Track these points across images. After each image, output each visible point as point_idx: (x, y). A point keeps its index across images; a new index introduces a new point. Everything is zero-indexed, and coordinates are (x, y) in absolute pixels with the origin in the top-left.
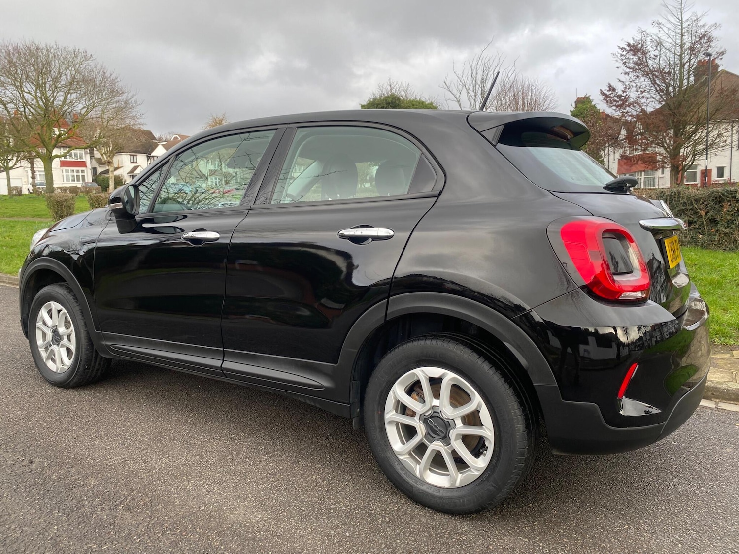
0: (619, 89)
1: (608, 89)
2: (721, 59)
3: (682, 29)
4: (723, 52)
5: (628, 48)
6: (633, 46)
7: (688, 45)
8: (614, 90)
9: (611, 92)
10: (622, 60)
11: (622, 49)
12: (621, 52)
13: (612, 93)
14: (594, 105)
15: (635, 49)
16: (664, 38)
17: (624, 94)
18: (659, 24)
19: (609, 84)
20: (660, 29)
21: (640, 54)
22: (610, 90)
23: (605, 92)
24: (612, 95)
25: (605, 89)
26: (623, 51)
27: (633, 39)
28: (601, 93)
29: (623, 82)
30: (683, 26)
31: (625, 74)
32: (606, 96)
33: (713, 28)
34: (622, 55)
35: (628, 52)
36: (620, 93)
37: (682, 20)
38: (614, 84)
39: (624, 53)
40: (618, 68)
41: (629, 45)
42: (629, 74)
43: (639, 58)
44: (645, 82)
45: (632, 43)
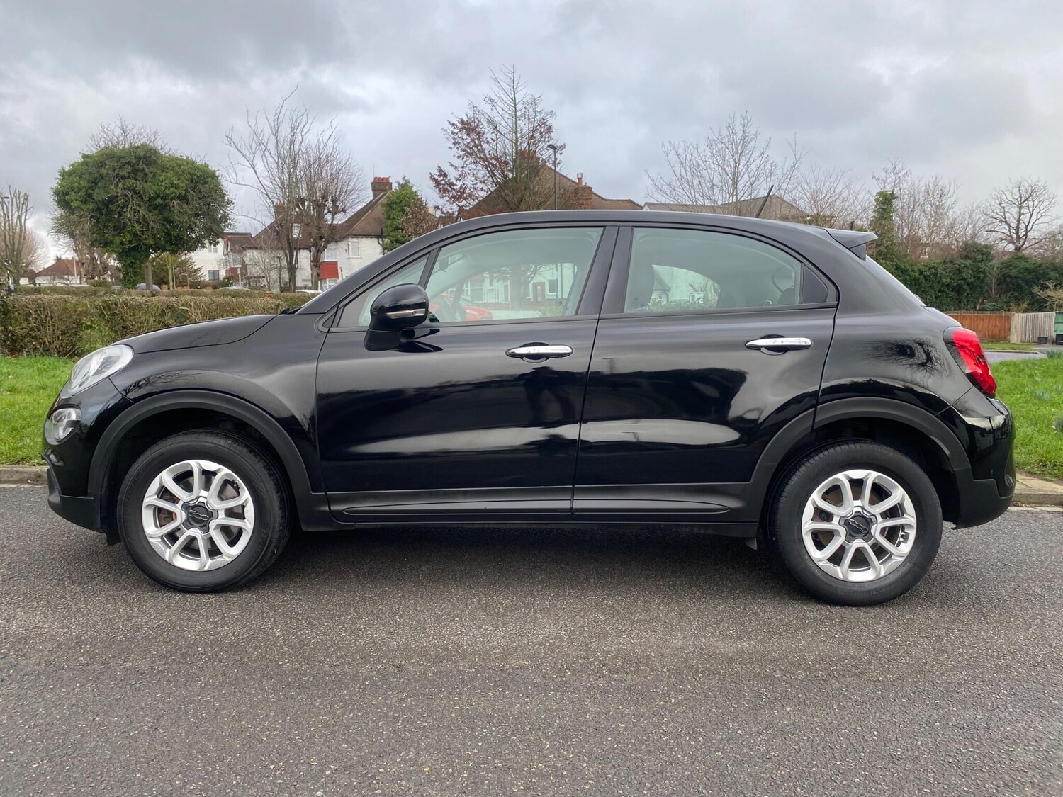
0: (452, 175)
1: (438, 173)
2: (561, 154)
3: (516, 112)
4: (562, 146)
5: (460, 125)
6: (468, 124)
7: (525, 130)
8: (445, 175)
9: (442, 178)
10: (454, 139)
11: (453, 124)
12: (452, 129)
13: (443, 180)
14: (416, 192)
15: (468, 127)
16: (498, 119)
17: (459, 184)
18: (492, 100)
19: (439, 167)
20: (493, 108)
21: (474, 135)
22: (440, 176)
23: (436, 177)
24: (443, 182)
25: (435, 172)
26: (455, 128)
27: (467, 115)
28: (431, 177)
29: (456, 167)
30: (517, 109)
31: (459, 157)
32: (438, 183)
33: (549, 116)
34: (453, 133)
35: (461, 129)
36: (453, 180)
37: (515, 101)
38: (447, 168)
39: (456, 131)
40: (451, 148)
41: (462, 122)
42: (463, 158)
43: (473, 140)
44: (482, 172)
45: (465, 119)
